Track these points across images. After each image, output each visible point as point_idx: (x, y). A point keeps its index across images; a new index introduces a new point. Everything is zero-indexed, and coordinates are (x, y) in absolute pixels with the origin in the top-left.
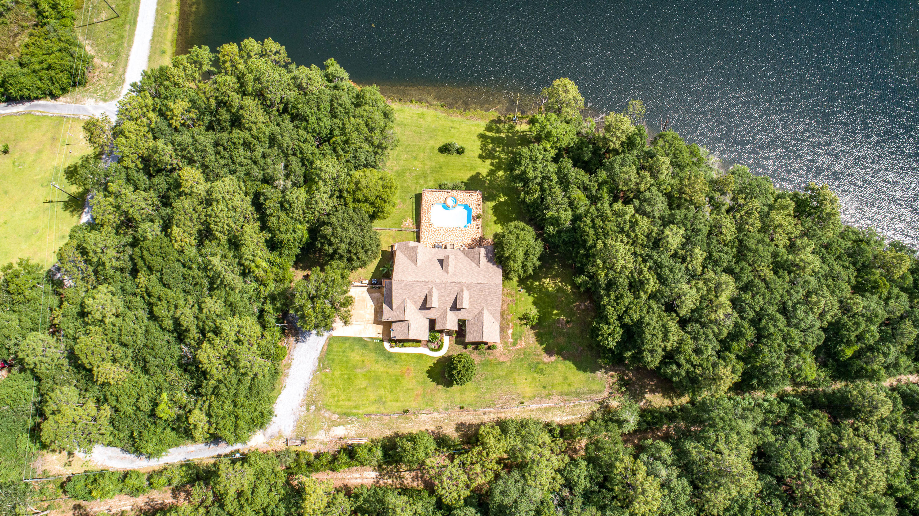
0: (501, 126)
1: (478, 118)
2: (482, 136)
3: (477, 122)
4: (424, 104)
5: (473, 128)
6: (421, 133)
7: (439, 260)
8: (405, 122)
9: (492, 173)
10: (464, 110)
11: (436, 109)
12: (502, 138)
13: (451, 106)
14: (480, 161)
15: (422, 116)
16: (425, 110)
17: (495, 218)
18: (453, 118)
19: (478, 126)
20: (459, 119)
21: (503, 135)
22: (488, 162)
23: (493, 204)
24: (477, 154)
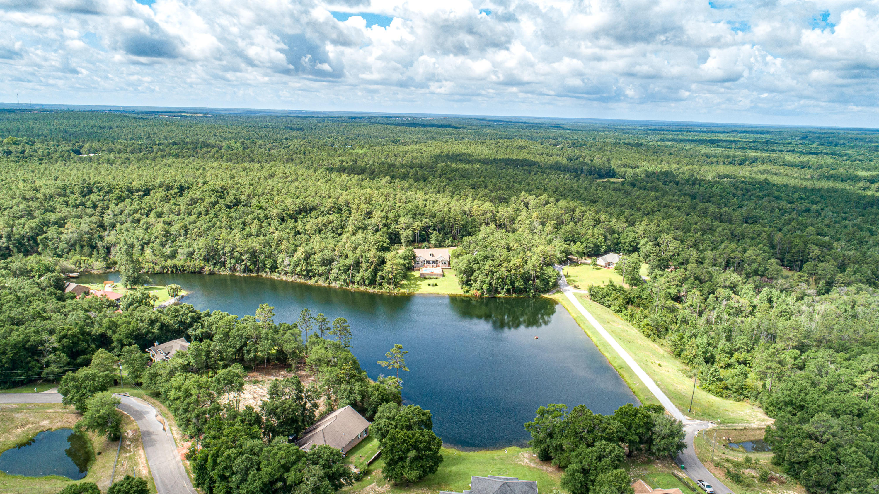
0: (413, 291)
5: (425, 290)
6: (446, 288)
7: (434, 257)
8: (453, 290)
9: (416, 282)
12: (413, 288)
14: (422, 283)
17: (414, 275)
18: (434, 292)
20: (431, 291)
22: (418, 284)
23: (416, 277)
24: (423, 285)
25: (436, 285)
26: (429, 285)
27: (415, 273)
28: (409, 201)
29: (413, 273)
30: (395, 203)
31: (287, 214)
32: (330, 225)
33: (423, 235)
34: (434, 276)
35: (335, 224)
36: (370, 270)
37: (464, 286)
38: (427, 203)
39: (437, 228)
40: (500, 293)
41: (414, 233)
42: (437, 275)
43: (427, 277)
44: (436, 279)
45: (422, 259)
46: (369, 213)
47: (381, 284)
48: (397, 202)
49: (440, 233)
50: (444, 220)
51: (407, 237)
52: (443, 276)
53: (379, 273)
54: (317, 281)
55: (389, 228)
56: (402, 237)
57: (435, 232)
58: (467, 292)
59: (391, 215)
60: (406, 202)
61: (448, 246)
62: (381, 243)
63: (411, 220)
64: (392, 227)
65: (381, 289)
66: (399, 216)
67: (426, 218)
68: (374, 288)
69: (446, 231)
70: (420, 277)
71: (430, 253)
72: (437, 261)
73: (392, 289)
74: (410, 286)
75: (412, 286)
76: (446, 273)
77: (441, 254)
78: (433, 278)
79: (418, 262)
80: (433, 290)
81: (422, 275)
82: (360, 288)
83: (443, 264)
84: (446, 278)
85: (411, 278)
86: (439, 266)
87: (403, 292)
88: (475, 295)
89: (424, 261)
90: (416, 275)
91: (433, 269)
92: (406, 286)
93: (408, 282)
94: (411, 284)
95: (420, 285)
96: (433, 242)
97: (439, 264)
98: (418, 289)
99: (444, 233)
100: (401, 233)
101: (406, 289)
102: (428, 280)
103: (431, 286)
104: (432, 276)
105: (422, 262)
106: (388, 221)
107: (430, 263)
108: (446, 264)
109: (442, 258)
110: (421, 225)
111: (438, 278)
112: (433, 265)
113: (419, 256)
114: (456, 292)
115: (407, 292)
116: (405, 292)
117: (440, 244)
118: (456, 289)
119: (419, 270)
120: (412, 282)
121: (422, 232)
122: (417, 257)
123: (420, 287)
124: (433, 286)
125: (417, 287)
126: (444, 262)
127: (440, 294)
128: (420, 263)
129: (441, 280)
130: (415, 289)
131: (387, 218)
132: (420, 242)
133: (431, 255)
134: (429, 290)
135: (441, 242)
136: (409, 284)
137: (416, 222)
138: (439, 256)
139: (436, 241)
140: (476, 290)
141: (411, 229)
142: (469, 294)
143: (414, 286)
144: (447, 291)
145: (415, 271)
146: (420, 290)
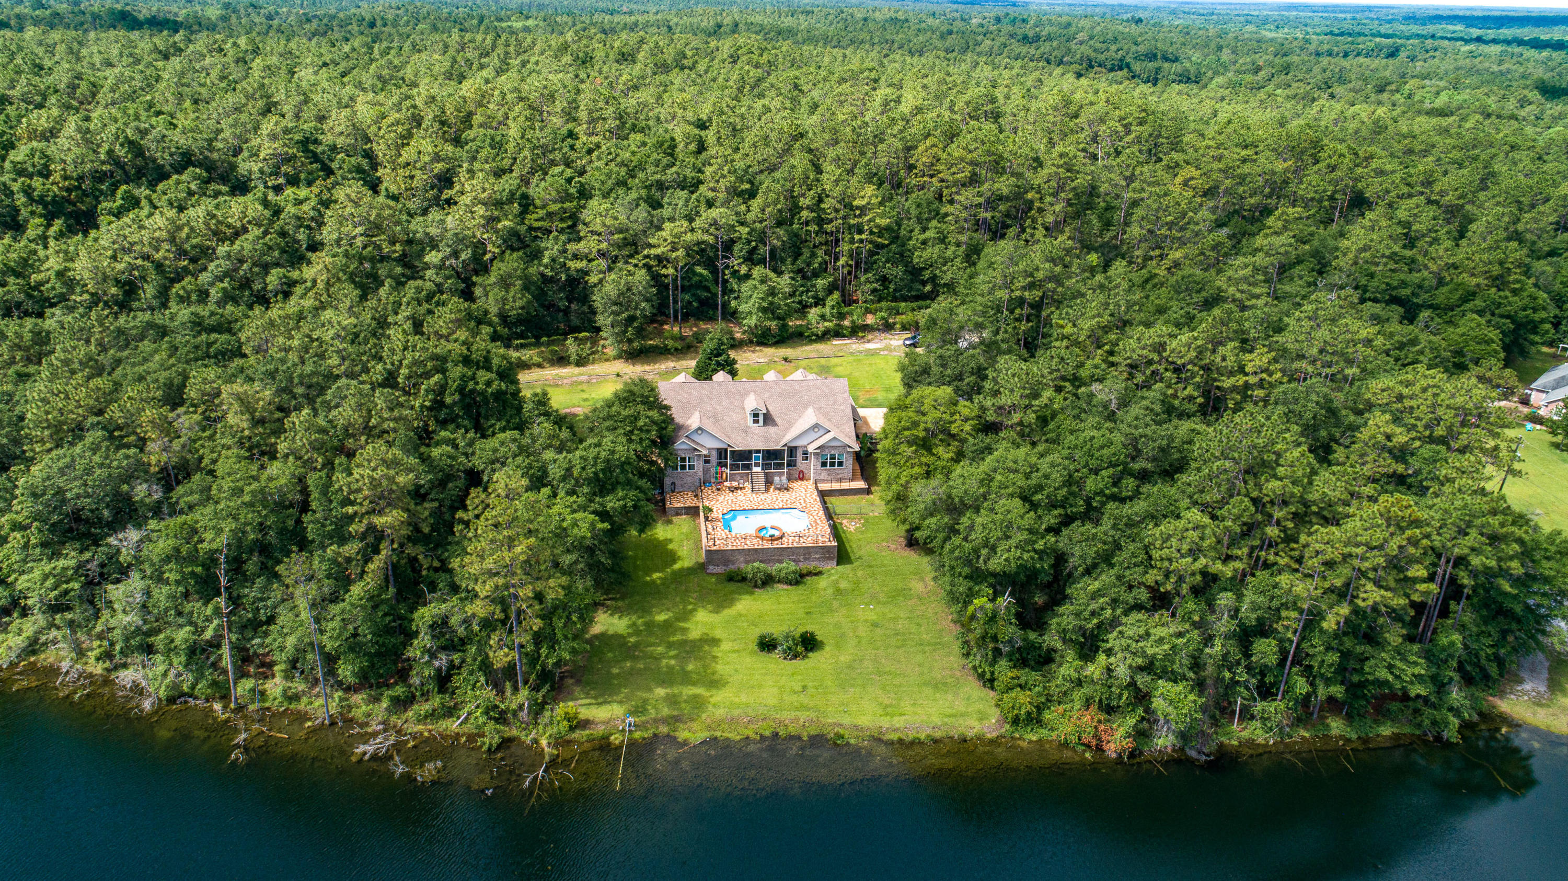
0: (666, 711)
1: (733, 721)
2: (715, 683)
3: (736, 713)
4: (894, 736)
5: (743, 698)
6: (879, 673)
7: (774, 424)
8: (928, 691)
9: (686, 616)
10: (776, 735)
11: (856, 728)
12: (663, 683)
13: (817, 740)
14: (718, 633)
15: (887, 710)
16: (885, 722)
17: (670, 547)
18: (804, 716)
20: (786, 716)
21: (660, 692)
22: (695, 633)
23: (677, 566)
24: (725, 646)
25: (809, 643)
26: (767, 645)
27: (671, 541)
28: (634, 128)
29: (661, 531)
30: (571, 134)
31: (28, 191)
32: (222, 249)
33: (701, 285)
34: (788, 567)
35: (245, 244)
36: (356, 590)
37: (1004, 671)
38: (710, 136)
39: (764, 250)
40: (1247, 715)
41: (656, 279)
42: (806, 552)
43: (749, 568)
44: (799, 579)
45: (708, 444)
46: (446, 180)
47: (443, 681)
48: (580, 130)
49: (779, 273)
50: (795, 209)
51: (622, 301)
52: (842, 555)
53: (425, 615)
54: (33, 647)
55: (536, 255)
56: (597, 299)
57: (757, 271)
58: (1034, 719)
59: (540, 190)
60: (620, 133)
61: (824, 336)
62: (456, 372)
63: (642, 213)
64: (551, 248)
65: (450, 712)
66: (585, 194)
67: (710, 204)
68: (402, 704)
69: (809, 265)
70: (701, 567)
71: (751, 403)
72: (792, 450)
73: (523, 715)
74: (646, 669)
75: (657, 659)
76: (849, 526)
77: (810, 410)
78: (783, 574)
79: (683, 460)
80: (794, 698)
81: (714, 556)
82: (305, 700)
83: (824, 464)
84: (860, 573)
85: (653, 581)
86: (802, 477)
87: (600, 730)
88: (1094, 742)
89: (722, 453)
90: (679, 554)
91: (773, 497)
92: (615, 671)
93: (634, 624)
94: (652, 640)
95: (706, 648)
96: (752, 321)
97: (801, 464)
98: (696, 696)
99: (800, 271)
100: (593, 279)
101: (620, 702)
102: (752, 593)
103: (776, 655)
104: (778, 566)
105: (707, 462)
106: (531, 219)
107: (755, 469)
108: (840, 464)
109: (822, 432)
110: (689, 237)
111: (810, 574)
112: (769, 482)
113: (694, 422)
114: (950, 716)
115: (623, 730)
116: (608, 738)
117: (784, 327)
118: (945, 684)
119: (693, 512)
120: (661, 617)
121: (695, 274)
122: (679, 428)
123: (714, 673)
124: (795, 657)
125: (690, 667)
126: (833, 457)
127: (852, 741)
128: (699, 466)
129: (830, 591)
130: (676, 690)
131: (526, 204)
132: (687, 316)
133: (756, 415)
134: (772, 701)
135: (789, 314)
136: (636, 646)
137: (667, 225)
138: (801, 421)
139: (764, 310)
140: (1094, 708)
141: (640, 257)
142: (1044, 732)
143: (673, 662)
144: (891, 705)
145: (675, 519)
146: (714, 706)
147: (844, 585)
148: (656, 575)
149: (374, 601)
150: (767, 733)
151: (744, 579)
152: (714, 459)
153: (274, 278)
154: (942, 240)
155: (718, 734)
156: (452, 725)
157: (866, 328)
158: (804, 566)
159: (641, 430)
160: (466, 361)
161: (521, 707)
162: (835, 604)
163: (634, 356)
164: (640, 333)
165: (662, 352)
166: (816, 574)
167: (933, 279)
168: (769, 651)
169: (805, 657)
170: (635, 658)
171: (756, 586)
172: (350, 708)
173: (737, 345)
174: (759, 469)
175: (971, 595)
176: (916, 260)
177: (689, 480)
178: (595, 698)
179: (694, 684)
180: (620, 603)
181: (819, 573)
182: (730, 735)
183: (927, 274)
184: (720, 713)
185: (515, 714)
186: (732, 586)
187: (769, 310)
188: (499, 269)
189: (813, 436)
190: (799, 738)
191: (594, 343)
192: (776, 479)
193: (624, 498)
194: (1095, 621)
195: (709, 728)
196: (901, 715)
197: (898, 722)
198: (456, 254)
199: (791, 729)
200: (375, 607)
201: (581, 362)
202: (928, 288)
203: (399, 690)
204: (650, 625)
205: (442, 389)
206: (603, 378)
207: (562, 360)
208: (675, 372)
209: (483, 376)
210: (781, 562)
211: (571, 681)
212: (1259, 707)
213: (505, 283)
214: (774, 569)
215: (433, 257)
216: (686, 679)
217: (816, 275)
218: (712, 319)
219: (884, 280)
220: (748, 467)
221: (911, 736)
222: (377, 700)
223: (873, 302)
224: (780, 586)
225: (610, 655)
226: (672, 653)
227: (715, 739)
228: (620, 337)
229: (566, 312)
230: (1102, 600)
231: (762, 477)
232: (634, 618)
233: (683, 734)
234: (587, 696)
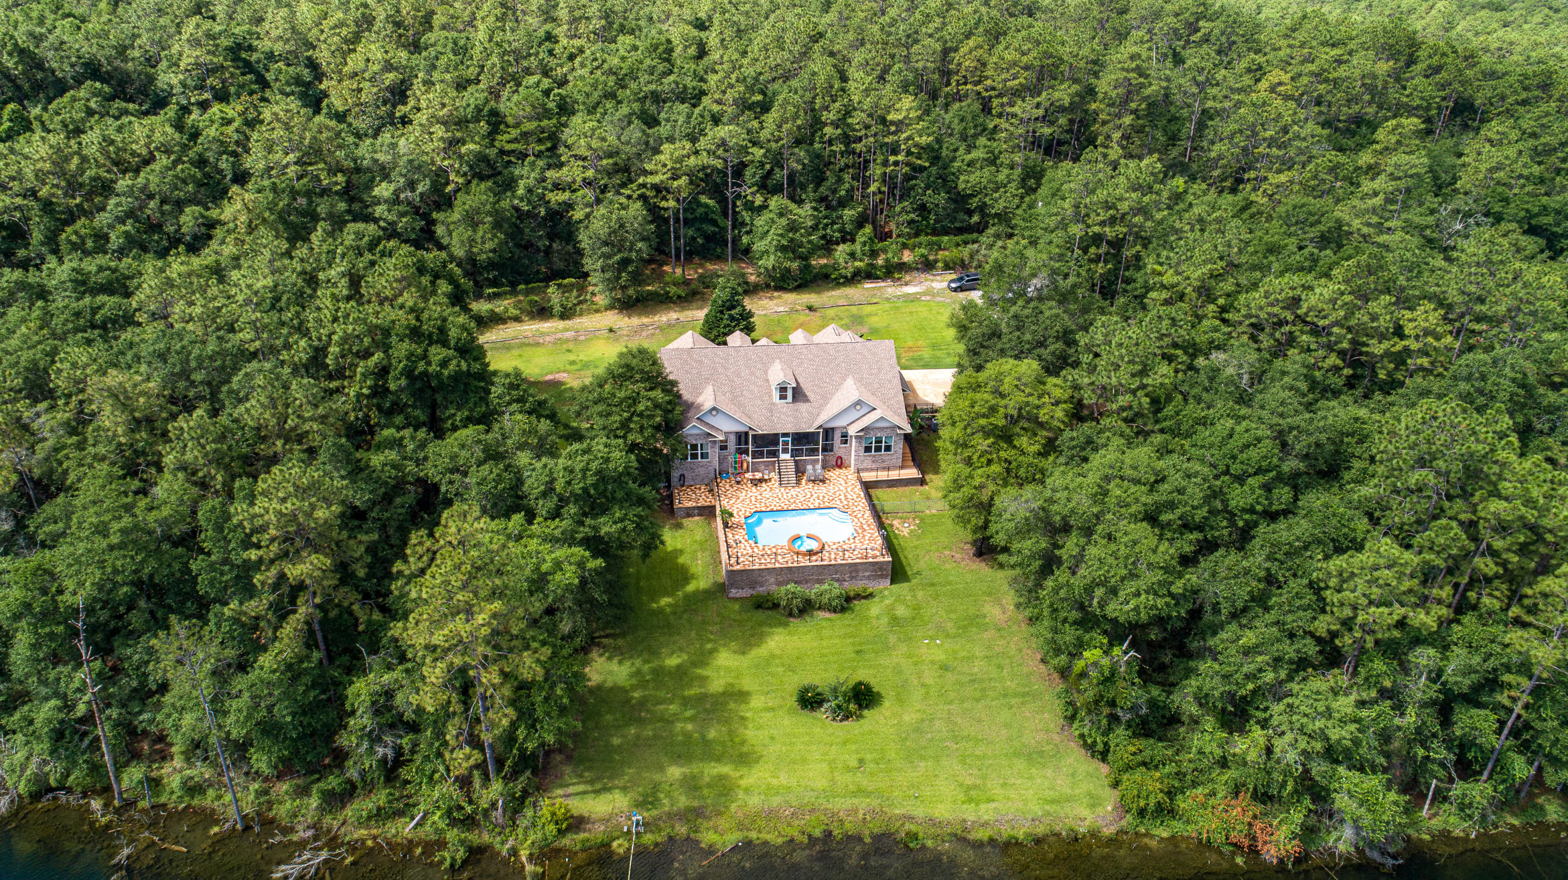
0: (683, 802)
1: (771, 815)
2: (745, 759)
3: (775, 801)
4: (982, 835)
5: (783, 779)
6: (956, 739)
7: (806, 399)
8: (1020, 764)
9: (703, 658)
10: (828, 834)
11: (932, 822)
12: (678, 759)
14: (747, 684)
15: (971, 795)
16: (970, 814)
17: (681, 560)
18: (863, 804)
19: (770, 790)
20: (841, 805)
21: (675, 772)
22: (716, 685)
23: (691, 587)
24: (756, 702)
25: (864, 697)
26: (810, 701)
27: (681, 552)
28: (622, 30)
29: (671, 539)
30: (550, 37)
32: (123, 183)
33: (706, 218)
34: (830, 589)
35: (151, 177)
37: (1123, 742)
38: (712, 38)
39: (780, 175)
40: (1441, 800)
41: (655, 213)
42: (853, 570)
43: (781, 592)
44: (844, 604)
45: (725, 427)
47: (390, 772)
48: (560, 31)
49: (800, 202)
50: (816, 124)
51: (614, 241)
52: (897, 572)
53: (361, 690)
55: (510, 184)
56: (584, 239)
57: (775, 202)
58: (1165, 810)
59: (512, 105)
60: (606, 35)
61: (854, 278)
62: (402, 349)
63: (635, 132)
64: (526, 175)
65: (401, 811)
66: (566, 109)
67: (716, 120)
68: (337, 800)
69: (834, 192)
70: (721, 589)
71: (777, 374)
72: (828, 433)
73: (497, 815)
74: (656, 737)
75: (668, 722)
76: (903, 529)
77: (850, 382)
78: (825, 599)
79: (694, 447)
80: (848, 778)
81: (738, 577)
82: (211, 793)
83: (868, 449)
84: (920, 594)
85: (661, 611)
86: (840, 464)
87: (596, 833)
88: (1246, 842)
89: (742, 437)
90: (693, 570)
91: (806, 492)
92: (616, 741)
93: (638, 672)
94: (662, 694)
95: (732, 705)
96: (769, 262)
97: (839, 448)
98: (721, 777)
99: (823, 199)
100: (578, 214)
101: (624, 789)
102: (786, 625)
103: (822, 714)
104: (817, 588)
105: (724, 448)
106: (502, 140)
107: (783, 456)
108: (888, 448)
109: (865, 410)
110: (692, 161)
111: (858, 597)
112: (800, 471)
113: (706, 399)
114: (1053, 802)
115: (629, 832)
116: (608, 845)
117: (808, 267)
118: (1041, 753)
119: (708, 512)
120: (673, 661)
121: (700, 204)
122: (689, 406)
123: (743, 743)
124: (846, 718)
125: (712, 734)
126: (879, 441)
127: (929, 843)
128: (714, 454)
129: (885, 620)
130: (695, 768)
131: (496, 121)
132: (691, 254)
133: (783, 390)
134: (822, 783)
135: (812, 253)
136: (642, 703)
137: (666, 147)
138: (838, 395)
139: (783, 249)
140: (1245, 798)
141: (634, 186)
142: (1177, 826)
143: (689, 727)
144: (975, 787)
145: (686, 522)
146: (747, 791)
147: (901, 611)
148: (665, 601)
149: (292, 671)
150: (817, 833)
151: (776, 606)
152: (732, 445)
153: (189, 218)
154: (993, 161)
155: (753, 835)
156: (405, 829)
157: (902, 267)
158: (852, 587)
159: (641, 415)
160: (415, 333)
161: (493, 805)
162: (892, 639)
163: (628, 305)
164: (637, 279)
165: (662, 301)
166: (866, 598)
167: (982, 208)
168: (813, 709)
169: (860, 717)
170: (640, 721)
171: (791, 615)
172: (270, 804)
173: (751, 290)
174: (787, 456)
175: (1081, 645)
176: (961, 186)
177: (702, 471)
178: (591, 782)
179: (718, 759)
180: (620, 642)
181: (871, 596)
182: (768, 837)
183: (974, 203)
184: (755, 801)
185: (486, 813)
186: (761, 615)
187: (789, 249)
188: (464, 203)
189: (854, 415)
190: (859, 839)
191: (582, 289)
192: (809, 467)
193: (621, 520)
194: (1250, 686)
195: (741, 827)
196: (990, 800)
197: (986, 812)
198: (412, 185)
199: (848, 826)
200: (295, 679)
201: (566, 315)
202: (976, 218)
203: (333, 782)
204: (658, 673)
205: (383, 371)
206: (592, 335)
207: (542, 312)
208: (678, 328)
209: (437, 353)
210: (821, 582)
211: (559, 758)
212: (1458, 789)
213: (472, 220)
214: (813, 591)
215: (383, 190)
216: (709, 752)
217: (843, 203)
218: (720, 258)
219: (923, 209)
220: (774, 454)
221: (1006, 832)
222: (303, 792)
223: (910, 236)
224: (821, 614)
225: (609, 717)
226: (689, 713)
227: (748, 843)
228: (612, 284)
229: (548, 251)
230: (1259, 659)
231: (792, 465)
232: (638, 662)
233: (708, 837)
234: (581, 779)
